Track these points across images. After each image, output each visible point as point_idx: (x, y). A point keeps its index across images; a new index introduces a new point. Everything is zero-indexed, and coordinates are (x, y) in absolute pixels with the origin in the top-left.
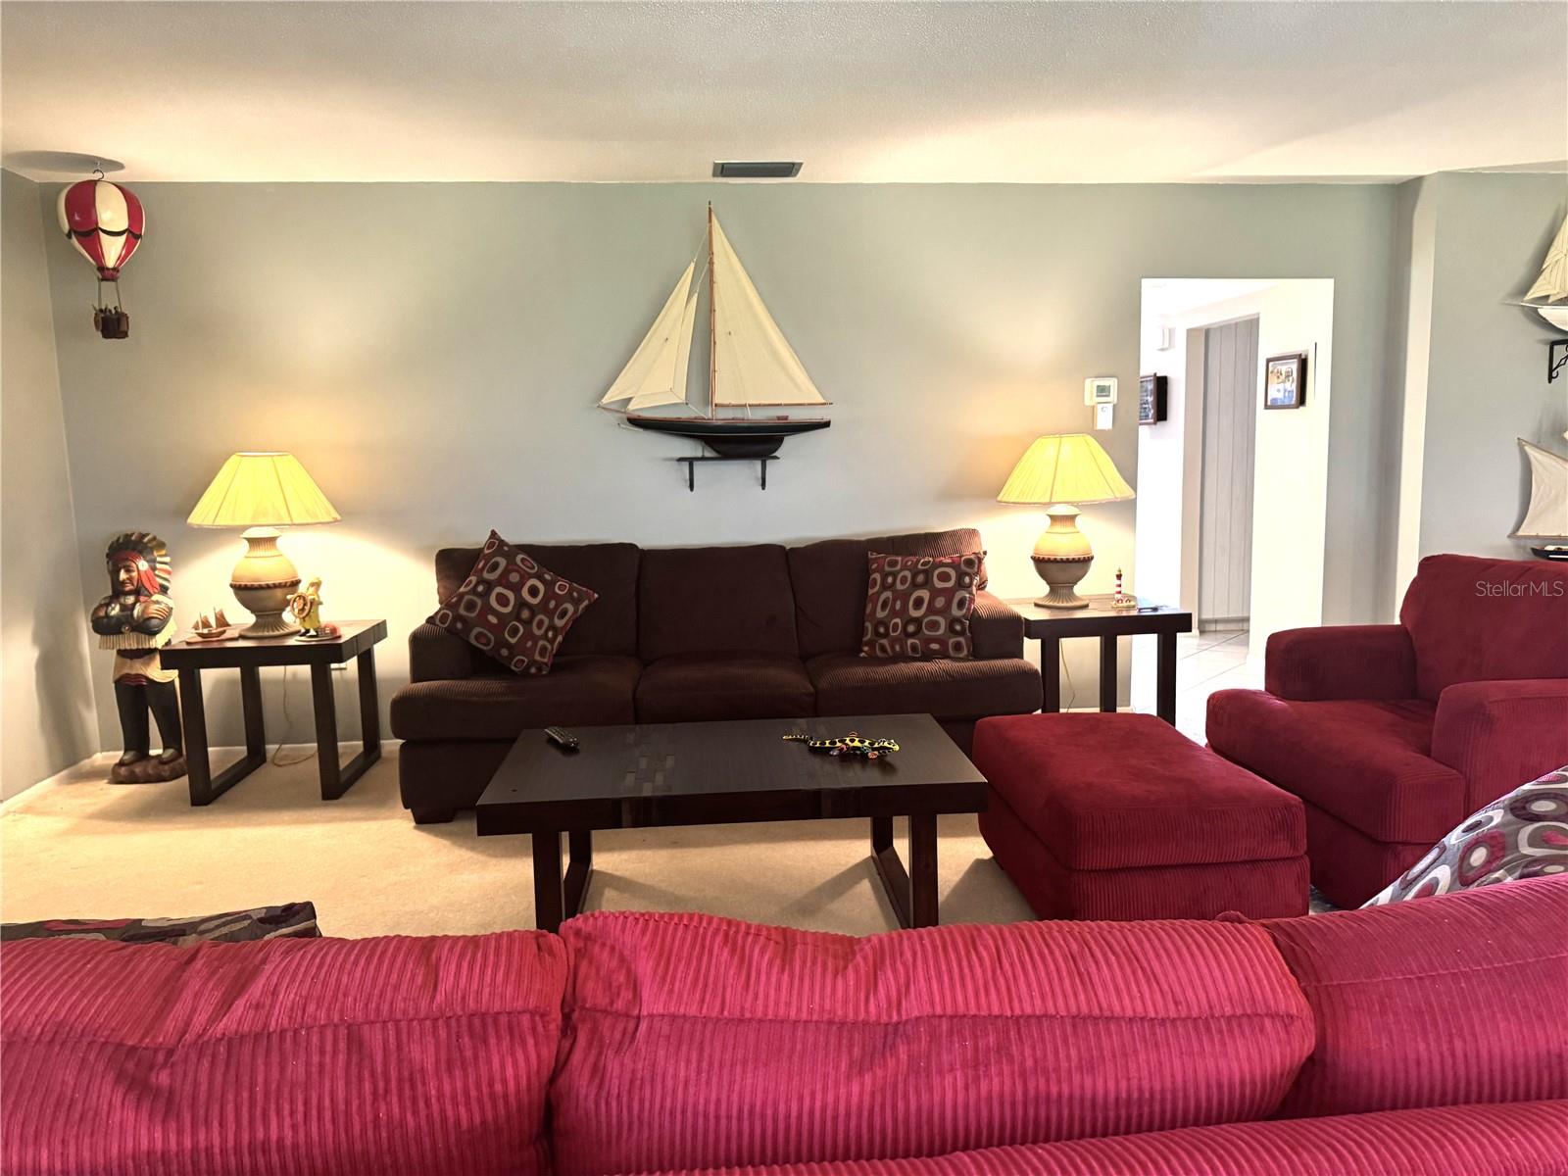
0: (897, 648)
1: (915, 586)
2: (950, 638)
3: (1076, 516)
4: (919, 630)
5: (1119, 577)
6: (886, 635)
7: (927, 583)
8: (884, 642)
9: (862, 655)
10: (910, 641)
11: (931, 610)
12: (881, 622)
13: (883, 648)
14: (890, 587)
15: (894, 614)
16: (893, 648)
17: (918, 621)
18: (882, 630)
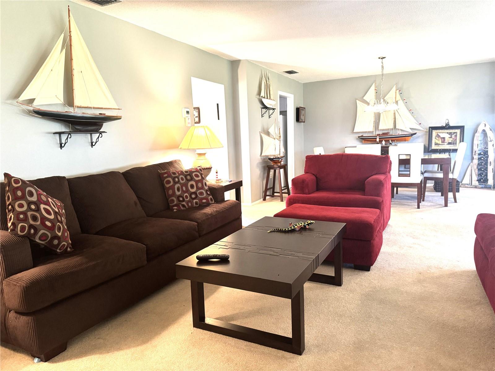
0: (190, 204)
1: (188, 181)
2: (209, 197)
3: (206, 153)
4: (197, 196)
5: (217, 173)
6: (184, 201)
7: (192, 179)
8: (184, 203)
9: (175, 210)
10: (194, 201)
11: (198, 188)
12: (179, 196)
13: (183, 206)
14: (178, 182)
15: (184, 192)
16: (188, 205)
17: (195, 193)
18: (181, 199)
